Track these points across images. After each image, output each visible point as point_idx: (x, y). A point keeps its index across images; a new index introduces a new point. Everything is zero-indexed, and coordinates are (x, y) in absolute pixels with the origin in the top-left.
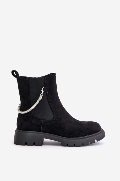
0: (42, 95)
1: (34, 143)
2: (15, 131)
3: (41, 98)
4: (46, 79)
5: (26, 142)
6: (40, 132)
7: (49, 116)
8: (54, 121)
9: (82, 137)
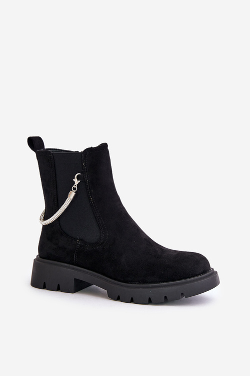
0: (74, 189)
1: (59, 285)
2: (34, 260)
3: (72, 195)
4: (85, 157)
5: (45, 283)
6: (71, 266)
7: (91, 234)
8: (101, 244)
9: (150, 285)
